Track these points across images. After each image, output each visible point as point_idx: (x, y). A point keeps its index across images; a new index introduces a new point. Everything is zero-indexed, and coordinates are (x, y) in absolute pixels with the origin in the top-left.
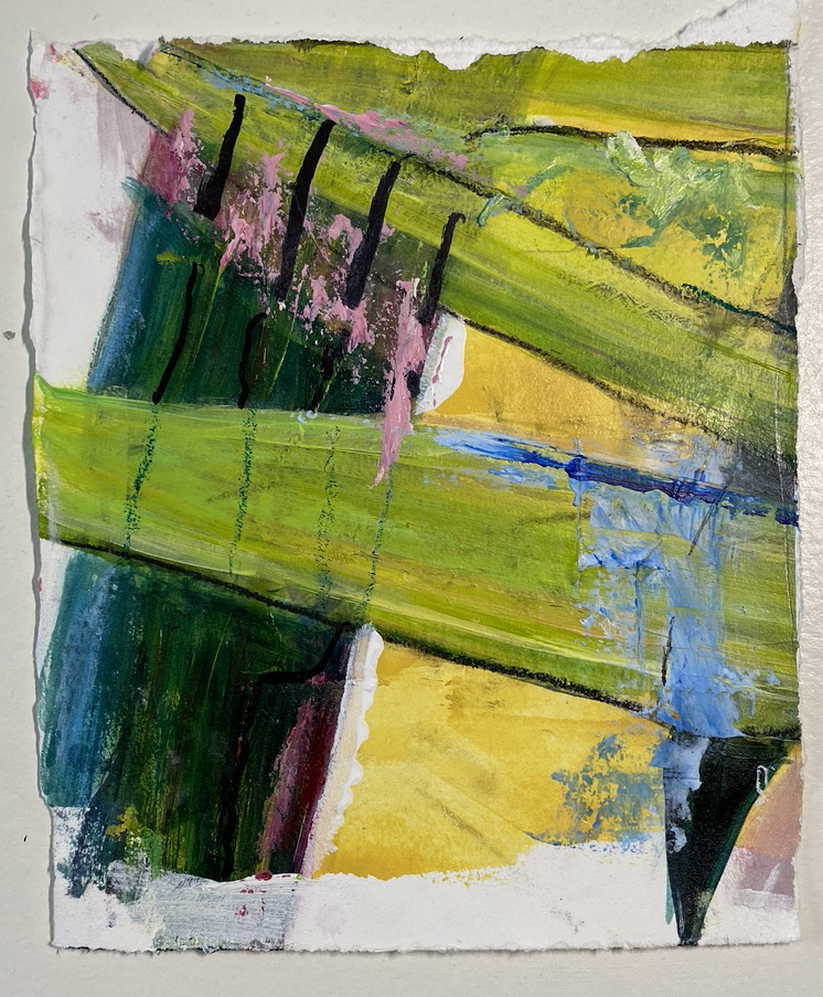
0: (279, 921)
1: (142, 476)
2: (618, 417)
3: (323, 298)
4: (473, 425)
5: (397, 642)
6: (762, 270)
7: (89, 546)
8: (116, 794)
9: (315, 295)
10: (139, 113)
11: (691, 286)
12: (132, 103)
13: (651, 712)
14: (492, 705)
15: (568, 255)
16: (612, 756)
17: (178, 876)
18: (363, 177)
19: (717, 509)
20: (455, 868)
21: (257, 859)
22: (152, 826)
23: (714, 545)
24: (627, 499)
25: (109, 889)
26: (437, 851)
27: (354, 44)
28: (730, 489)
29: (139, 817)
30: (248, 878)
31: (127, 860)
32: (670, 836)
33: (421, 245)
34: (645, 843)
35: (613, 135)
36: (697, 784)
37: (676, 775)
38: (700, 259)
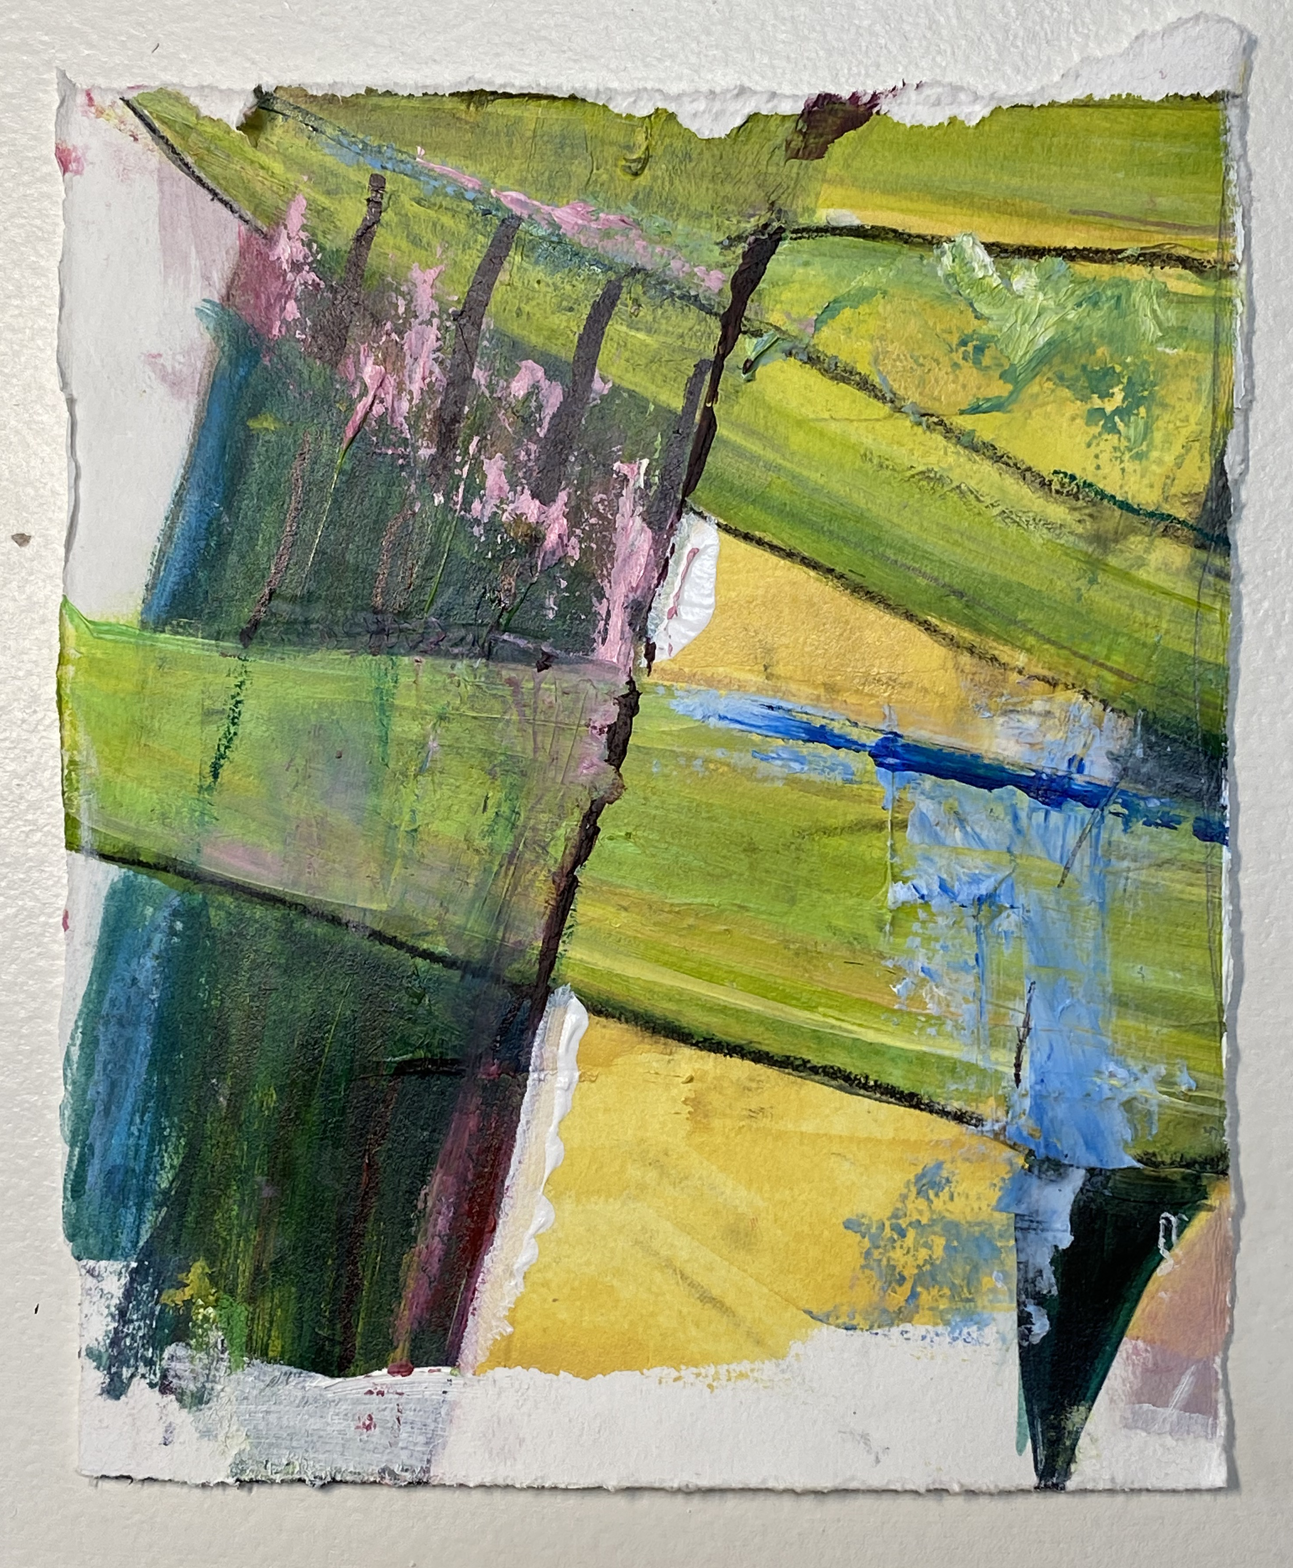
0: (422, 1439)
1: (222, 756)
2: (951, 673)
3: (501, 488)
4: (728, 684)
5: (608, 1016)
6: (1177, 449)
7: (141, 864)
8: (176, 1242)
9: (489, 483)
10: (221, 200)
11: (1065, 474)
12: (212, 185)
13: (996, 1127)
14: (753, 1114)
15: (878, 425)
16: (937, 1195)
17: (269, 1368)
18: (565, 303)
19: (1103, 817)
20: (693, 1362)
21: (391, 1345)
22: (232, 1293)
23: (1097, 872)
24: (962, 799)
25: (164, 1388)
26: (664, 1336)
27: (553, 98)
28: (1123, 785)
29: (211, 1277)
30: (376, 1373)
31: (193, 1342)
32: (1024, 1320)
33: (652, 407)
34: (987, 1330)
35: (949, 240)
36: (1066, 1240)
37: (1034, 1225)
38: (1082, 432)
